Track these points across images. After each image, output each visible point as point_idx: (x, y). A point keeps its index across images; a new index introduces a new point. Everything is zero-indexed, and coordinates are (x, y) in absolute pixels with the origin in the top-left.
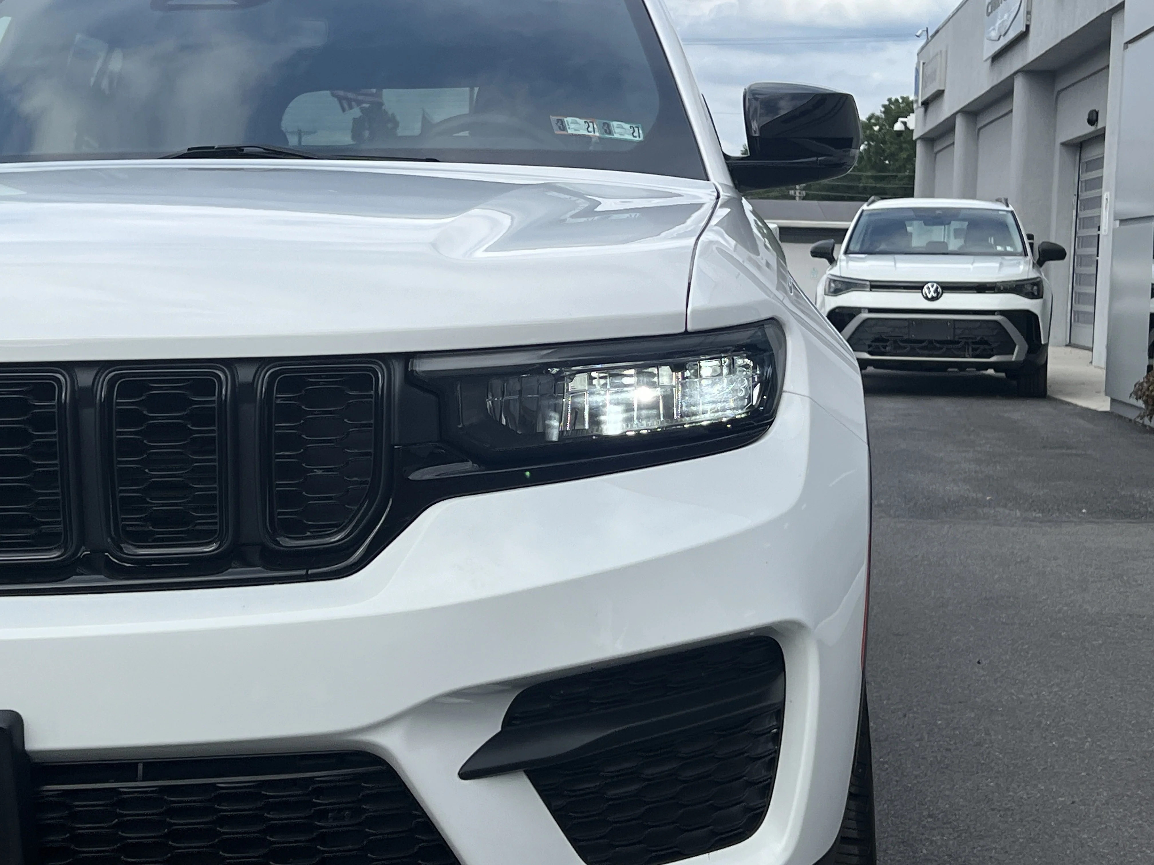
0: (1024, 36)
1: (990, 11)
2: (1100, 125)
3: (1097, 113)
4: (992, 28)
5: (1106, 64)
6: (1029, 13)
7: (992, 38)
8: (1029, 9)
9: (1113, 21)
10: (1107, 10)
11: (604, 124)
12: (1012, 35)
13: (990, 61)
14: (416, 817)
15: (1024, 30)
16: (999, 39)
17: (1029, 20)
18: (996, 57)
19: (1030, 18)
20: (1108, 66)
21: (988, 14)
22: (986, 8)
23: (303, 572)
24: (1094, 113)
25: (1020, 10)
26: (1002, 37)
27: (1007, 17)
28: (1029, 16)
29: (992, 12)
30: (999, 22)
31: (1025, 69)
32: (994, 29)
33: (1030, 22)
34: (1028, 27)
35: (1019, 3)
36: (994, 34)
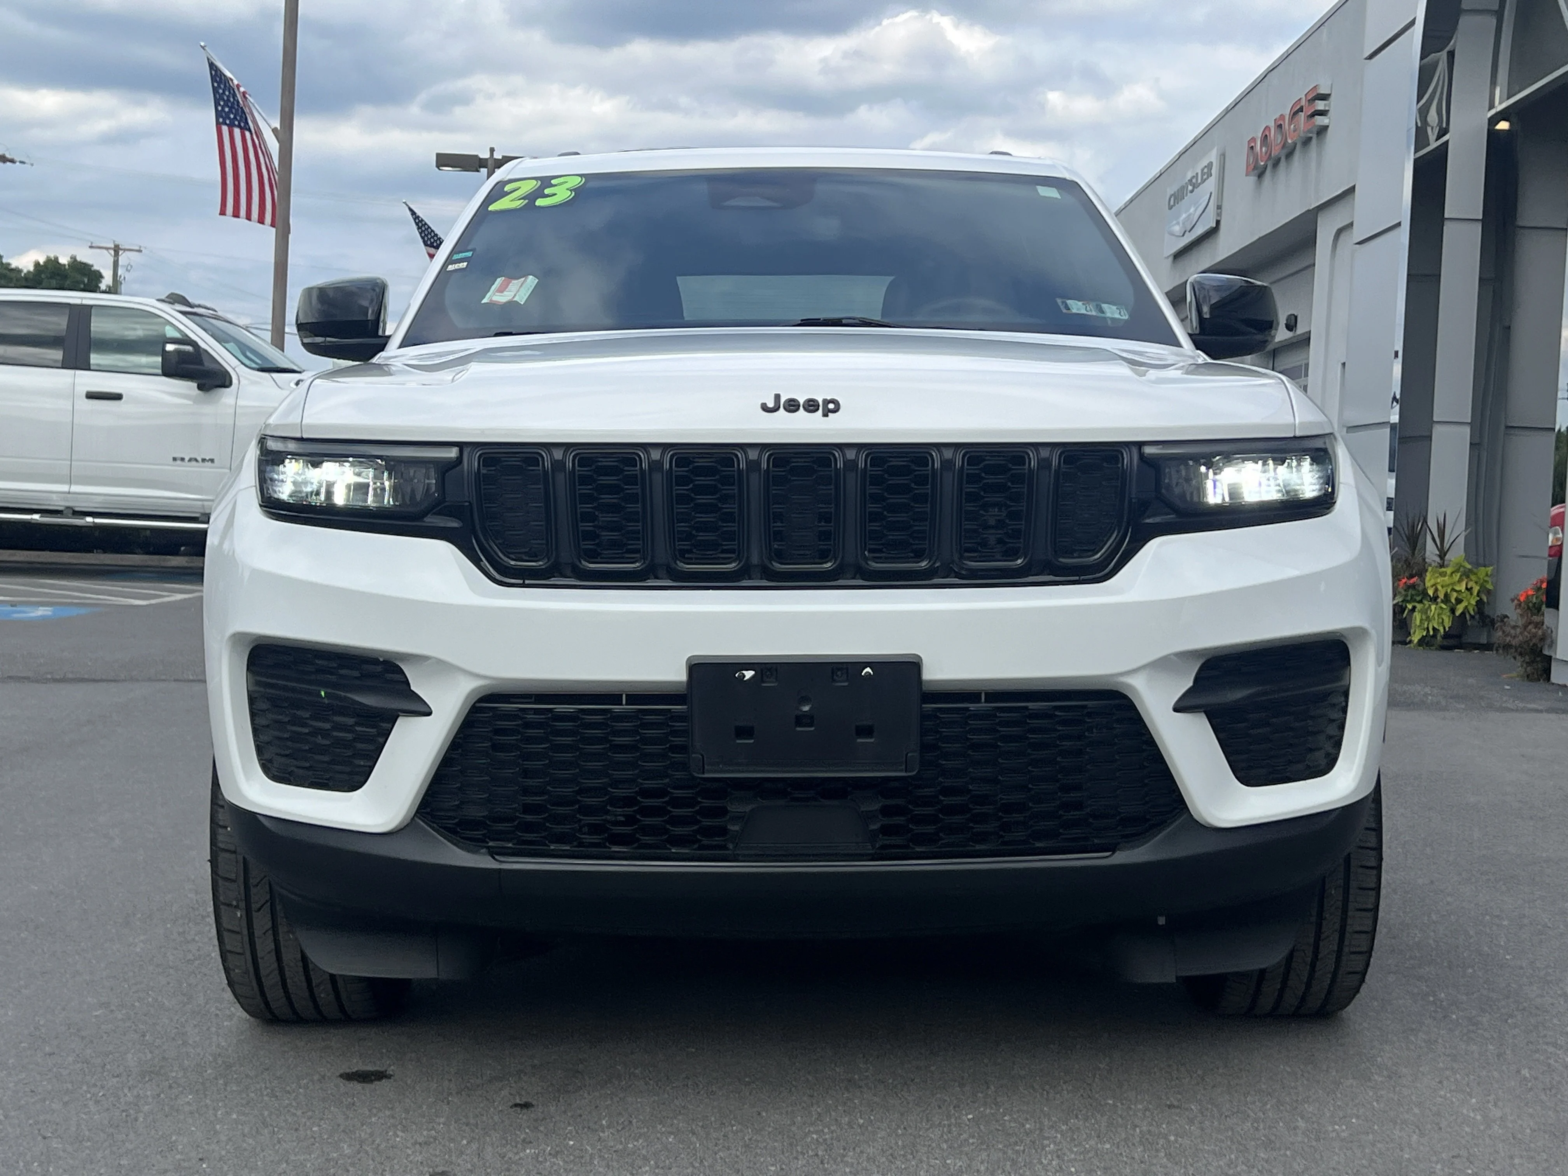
0: (1213, 232)
1: (1172, 203)
2: (1300, 330)
3: (1296, 317)
4: (1175, 222)
5: (1312, 262)
6: (1219, 207)
7: (1178, 234)
8: (1220, 204)
9: (1319, 219)
10: (1313, 206)
11: (1097, 305)
12: (1199, 231)
13: (1171, 259)
14: (1144, 734)
15: (1214, 225)
16: (1183, 235)
17: (1219, 215)
18: (1179, 255)
19: (1221, 212)
20: (1314, 265)
21: (1170, 208)
22: (1168, 199)
23: (1077, 578)
24: (1293, 318)
25: (1210, 204)
26: (1187, 233)
27: (1194, 211)
28: (1219, 211)
29: (1174, 205)
30: (1184, 216)
31: (1214, 268)
32: (1178, 223)
33: (1221, 216)
34: (1218, 222)
35: (1208, 196)
36: (1177, 229)
